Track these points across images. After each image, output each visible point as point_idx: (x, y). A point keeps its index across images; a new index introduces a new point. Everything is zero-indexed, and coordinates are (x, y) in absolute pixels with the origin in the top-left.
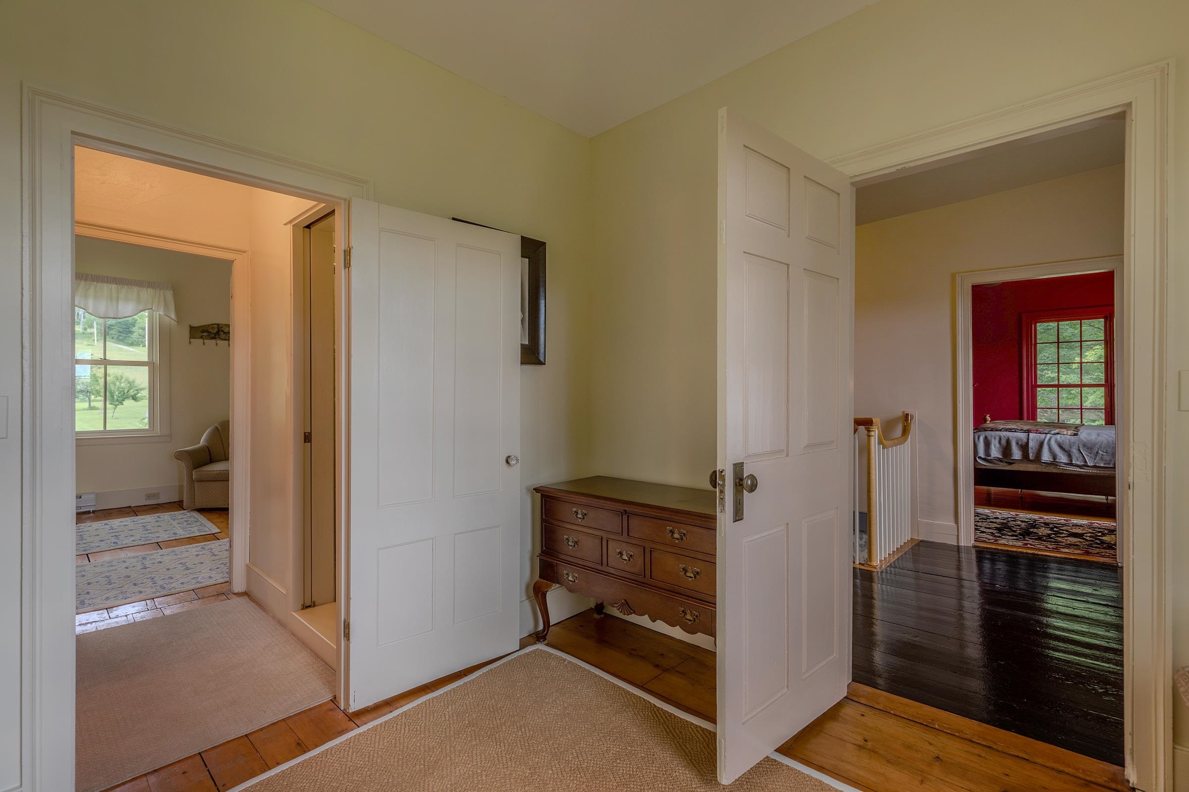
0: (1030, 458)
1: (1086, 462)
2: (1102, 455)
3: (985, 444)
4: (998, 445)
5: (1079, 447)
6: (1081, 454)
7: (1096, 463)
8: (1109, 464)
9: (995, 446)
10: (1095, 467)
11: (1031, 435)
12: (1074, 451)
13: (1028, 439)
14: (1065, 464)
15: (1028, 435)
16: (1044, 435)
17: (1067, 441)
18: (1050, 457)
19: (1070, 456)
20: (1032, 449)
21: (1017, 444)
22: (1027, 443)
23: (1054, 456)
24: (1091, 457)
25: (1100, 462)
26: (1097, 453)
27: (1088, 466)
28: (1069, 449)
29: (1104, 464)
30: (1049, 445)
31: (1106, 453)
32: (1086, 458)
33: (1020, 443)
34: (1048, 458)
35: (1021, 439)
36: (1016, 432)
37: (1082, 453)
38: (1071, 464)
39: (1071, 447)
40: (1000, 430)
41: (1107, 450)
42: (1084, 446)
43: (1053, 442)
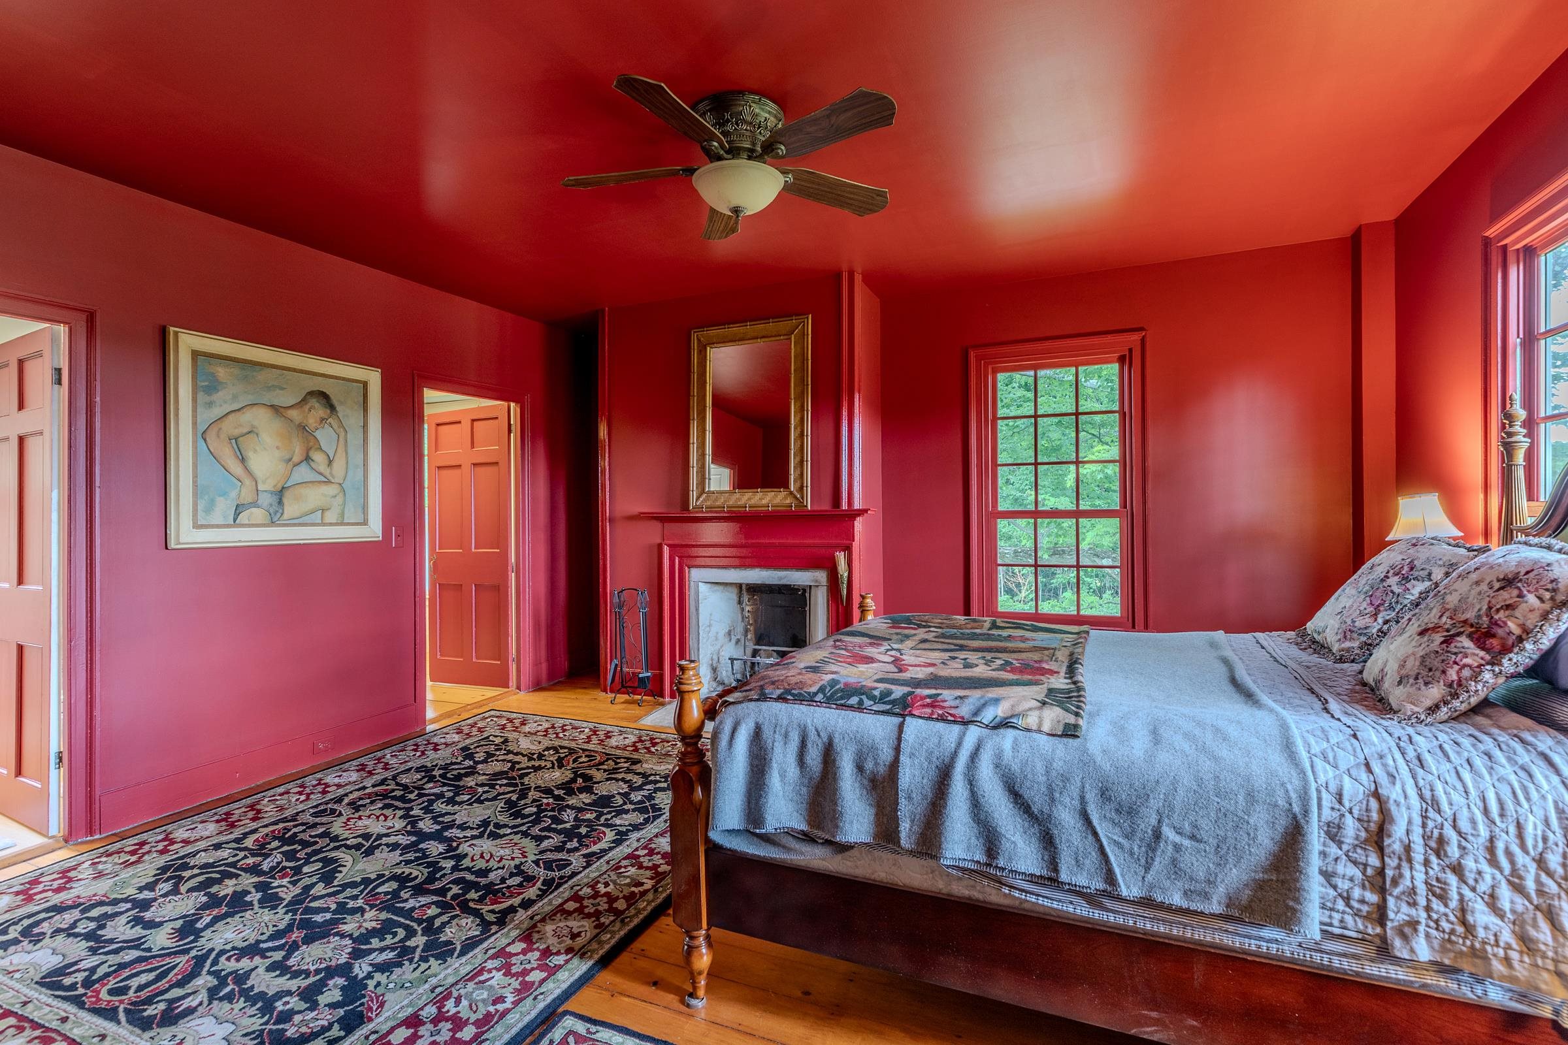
0: (903, 842)
1: (1110, 878)
2: (1177, 848)
3: (751, 765)
4: (793, 771)
5: (1082, 799)
6: (1090, 837)
7: (1151, 887)
8: (1206, 896)
9: (783, 776)
10: (1147, 902)
11: (915, 727)
12: (1066, 818)
13: (897, 749)
14: (1033, 879)
15: (901, 727)
16: (956, 728)
17: (1040, 768)
18: (974, 841)
19: (1048, 842)
20: (910, 798)
21: (860, 768)
22: (894, 765)
23: (991, 841)
24: (1132, 854)
25: (1167, 883)
26: (1157, 835)
27: (1120, 899)
28: (1046, 809)
29: (1186, 894)
30: (971, 783)
31: (1193, 837)
32: (1112, 858)
33: (869, 765)
34: (969, 848)
35: (873, 749)
36: (860, 708)
37: (1095, 834)
38: (1052, 881)
39: (1053, 800)
40: (810, 699)
41: (1195, 826)
42: (1105, 794)
43: (986, 773)
